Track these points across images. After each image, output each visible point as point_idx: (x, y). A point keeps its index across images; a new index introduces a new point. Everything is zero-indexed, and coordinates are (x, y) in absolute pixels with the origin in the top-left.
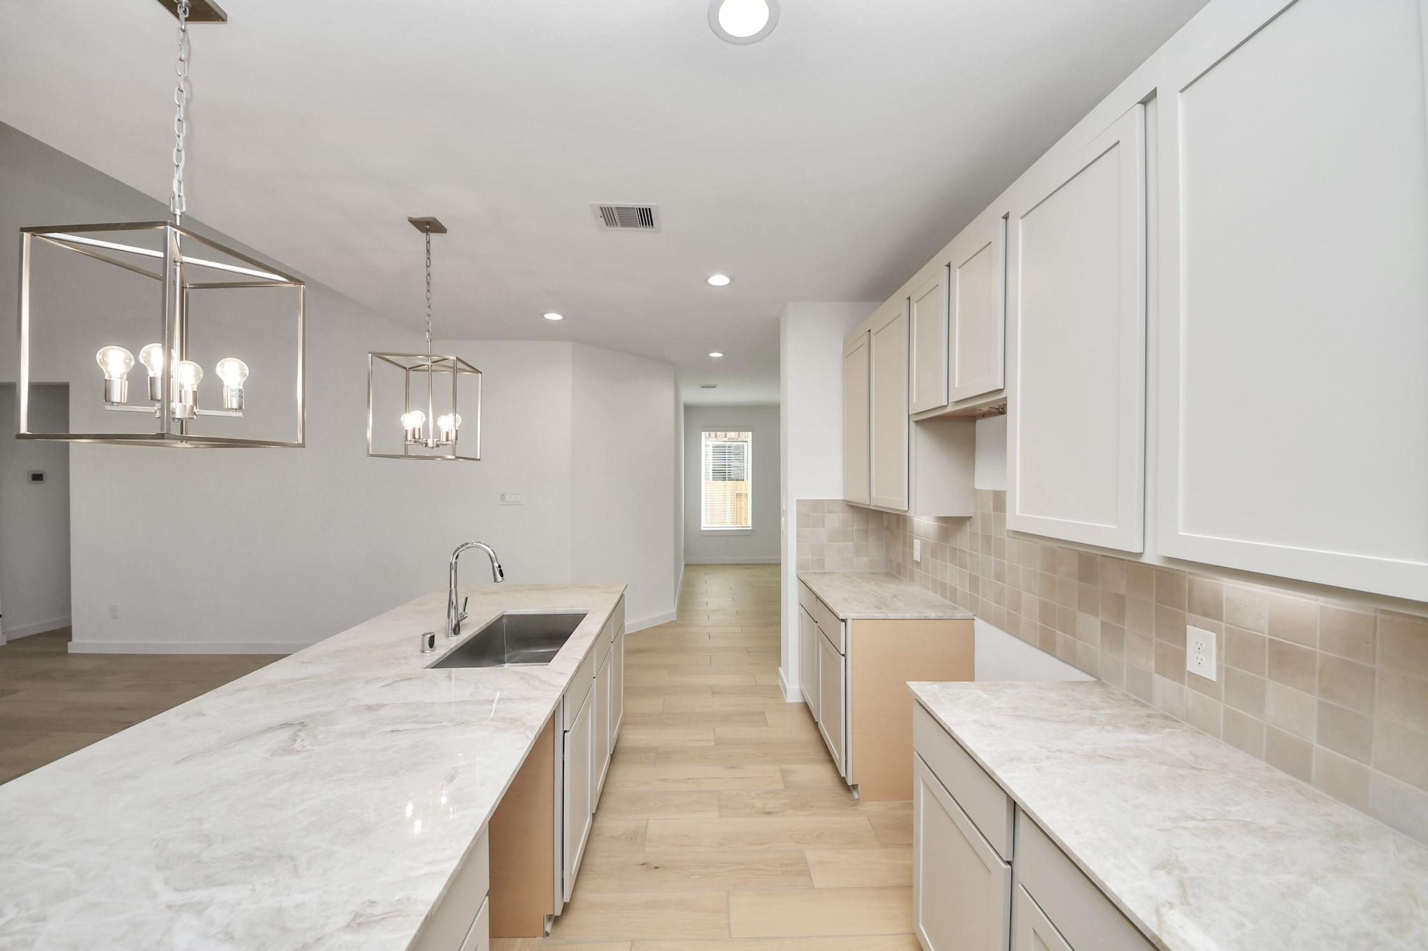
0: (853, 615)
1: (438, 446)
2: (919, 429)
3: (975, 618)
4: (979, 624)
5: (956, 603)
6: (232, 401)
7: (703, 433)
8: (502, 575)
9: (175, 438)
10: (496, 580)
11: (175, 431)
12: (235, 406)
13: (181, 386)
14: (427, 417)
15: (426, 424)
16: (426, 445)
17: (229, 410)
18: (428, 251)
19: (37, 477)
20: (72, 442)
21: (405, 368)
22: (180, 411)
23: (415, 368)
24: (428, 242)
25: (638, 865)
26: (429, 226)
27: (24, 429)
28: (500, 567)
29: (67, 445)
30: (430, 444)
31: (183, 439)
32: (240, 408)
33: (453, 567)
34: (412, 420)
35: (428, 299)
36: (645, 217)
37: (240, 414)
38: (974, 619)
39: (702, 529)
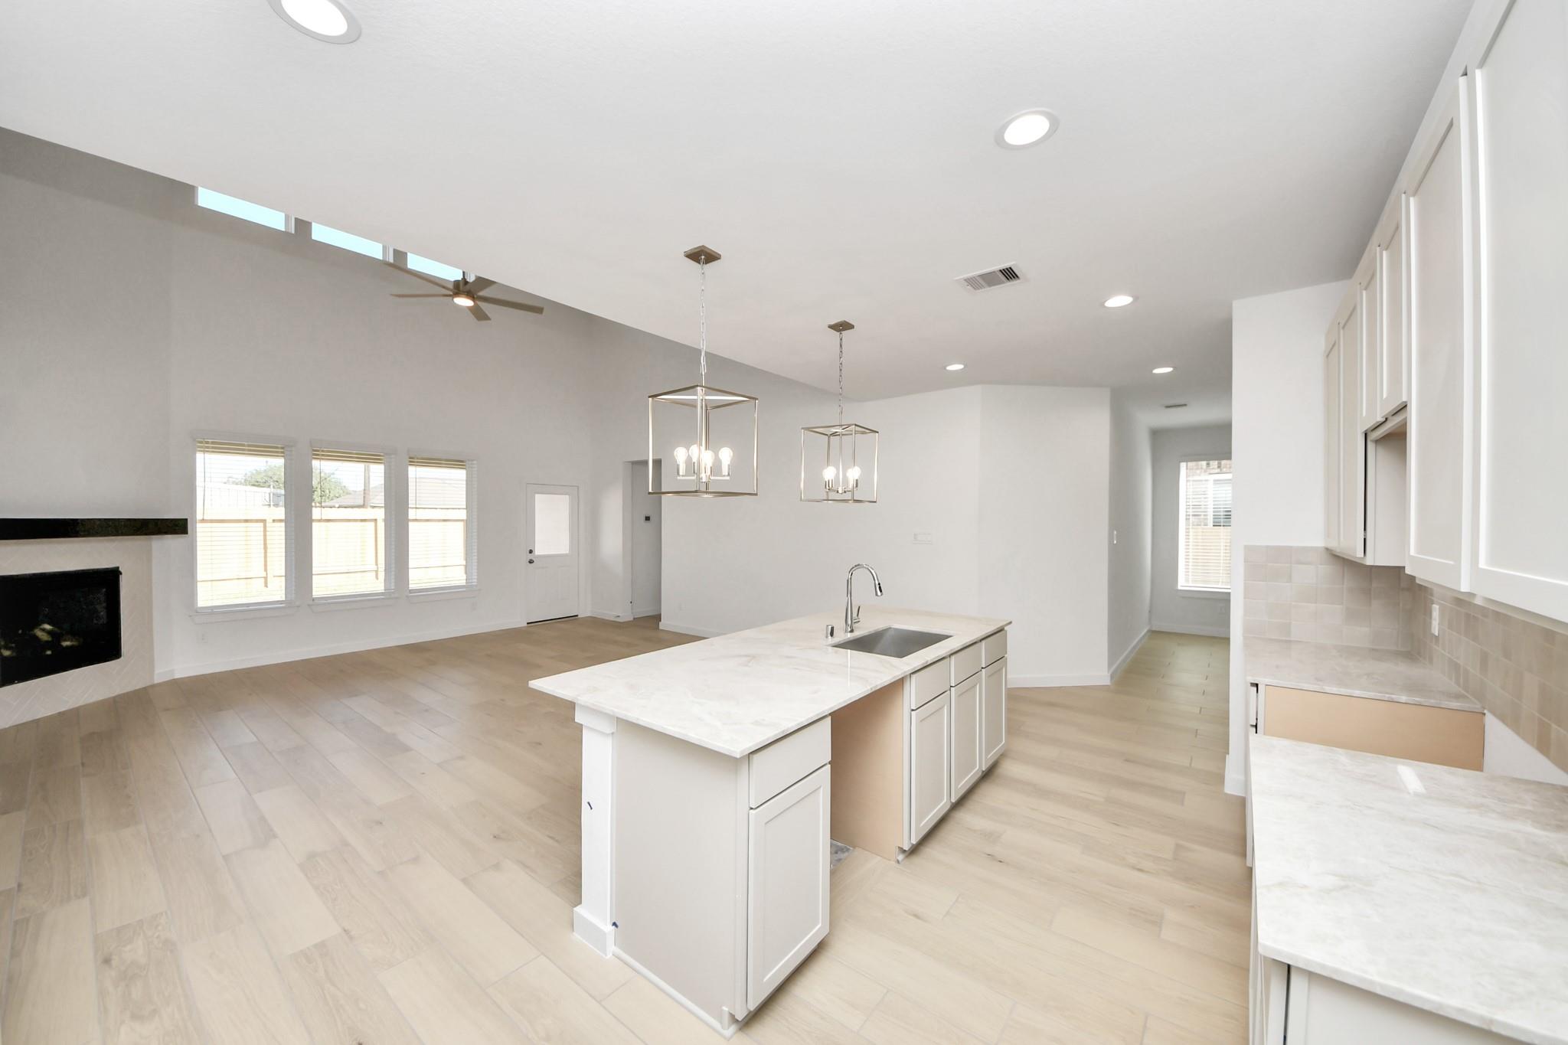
0: (1268, 681)
1: (845, 492)
2: (1381, 451)
3: (1485, 711)
4: (1490, 721)
5: (1467, 692)
6: (725, 471)
7: (1183, 465)
8: (881, 591)
9: (704, 492)
10: (877, 595)
11: (703, 489)
12: (727, 474)
13: (706, 465)
14: (838, 470)
15: (837, 475)
16: (838, 492)
17: (724, 476)
18: (841, 346)
19: (648, 519)
20: (663, 496)
21: (827, 435)
22: (704, 477)
23: (834, 434)
24: (841, 339)
25: (985, 853)
26: (842, 327)
27: (650, 491)
28: (879, 584)
29: (661, 497)
30: (840, 492)
31: (707, 493)
32: (729, 475)
33: (849, 582)
34: (829, 473)
35: (840, 382)
36: (1009, 274)
37: (728, 478)
38: (1484, 714)
39: (1179, 588)
